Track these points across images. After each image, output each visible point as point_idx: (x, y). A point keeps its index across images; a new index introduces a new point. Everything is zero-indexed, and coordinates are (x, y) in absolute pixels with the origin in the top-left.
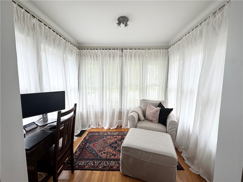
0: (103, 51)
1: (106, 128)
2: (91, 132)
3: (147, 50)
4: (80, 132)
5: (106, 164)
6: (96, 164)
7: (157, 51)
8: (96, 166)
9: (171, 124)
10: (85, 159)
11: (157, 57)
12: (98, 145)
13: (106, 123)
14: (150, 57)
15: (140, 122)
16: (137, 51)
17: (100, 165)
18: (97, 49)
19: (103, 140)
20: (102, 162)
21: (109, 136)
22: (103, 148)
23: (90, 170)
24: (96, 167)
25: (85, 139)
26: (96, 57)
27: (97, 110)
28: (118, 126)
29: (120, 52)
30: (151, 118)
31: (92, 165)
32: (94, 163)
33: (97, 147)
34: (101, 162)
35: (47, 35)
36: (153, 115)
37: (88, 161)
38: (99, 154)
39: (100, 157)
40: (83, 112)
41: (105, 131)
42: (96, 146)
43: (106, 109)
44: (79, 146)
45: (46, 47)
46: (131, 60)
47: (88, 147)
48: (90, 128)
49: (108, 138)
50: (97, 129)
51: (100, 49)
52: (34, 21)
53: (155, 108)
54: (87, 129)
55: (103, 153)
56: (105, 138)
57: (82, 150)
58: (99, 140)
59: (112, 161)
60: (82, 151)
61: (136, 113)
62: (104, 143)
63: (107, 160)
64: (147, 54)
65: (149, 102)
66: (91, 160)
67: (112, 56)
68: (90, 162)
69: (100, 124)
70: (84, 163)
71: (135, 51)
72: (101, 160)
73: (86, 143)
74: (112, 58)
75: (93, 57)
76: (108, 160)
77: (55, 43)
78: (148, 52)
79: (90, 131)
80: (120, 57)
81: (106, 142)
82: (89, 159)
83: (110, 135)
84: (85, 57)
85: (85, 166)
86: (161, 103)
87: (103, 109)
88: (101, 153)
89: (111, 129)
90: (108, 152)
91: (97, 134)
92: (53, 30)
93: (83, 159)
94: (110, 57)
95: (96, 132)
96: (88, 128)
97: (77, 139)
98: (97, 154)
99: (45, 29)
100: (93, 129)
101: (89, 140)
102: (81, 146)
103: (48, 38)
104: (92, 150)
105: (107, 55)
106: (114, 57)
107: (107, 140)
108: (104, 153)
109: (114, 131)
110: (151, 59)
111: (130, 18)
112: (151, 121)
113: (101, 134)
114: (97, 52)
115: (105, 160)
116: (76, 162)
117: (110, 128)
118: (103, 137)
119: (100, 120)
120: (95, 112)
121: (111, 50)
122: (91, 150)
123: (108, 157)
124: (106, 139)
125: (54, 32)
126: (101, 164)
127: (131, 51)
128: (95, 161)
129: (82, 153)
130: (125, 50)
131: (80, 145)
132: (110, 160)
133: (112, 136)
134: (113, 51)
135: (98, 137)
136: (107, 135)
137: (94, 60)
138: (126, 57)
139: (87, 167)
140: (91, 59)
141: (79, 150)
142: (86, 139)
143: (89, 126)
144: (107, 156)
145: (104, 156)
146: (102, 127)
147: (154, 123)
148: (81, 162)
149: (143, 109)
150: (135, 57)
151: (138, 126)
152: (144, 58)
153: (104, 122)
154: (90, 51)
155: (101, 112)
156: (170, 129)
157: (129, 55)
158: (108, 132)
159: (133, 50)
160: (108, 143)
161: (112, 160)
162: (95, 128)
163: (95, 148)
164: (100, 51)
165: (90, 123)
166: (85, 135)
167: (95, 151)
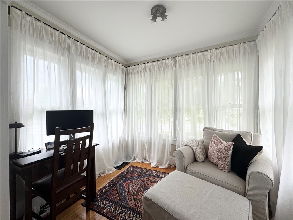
0: (150, 64)
1: (153, 165)
2: (133, 167)
3: (213, 51)
4: (121, 164)
5: (129, 216)
6: (116, 211)
7: (233, 48)
8: (115, 214)
9: (252, 178)
10: (108, 199)
11: (234, 58)
12: (133, 185)
13: (154, 158)
14: (220, 60)
15: (196, 164)
16: (196, 56)
17: (121, 215)
18: (145, 63)
19: (142, 180)
20: (126, 212)
21: (152, 177)
22: (136, 191)
23: (107, 218)
24: (114, 216)
25: (122, 173)
26: (144, 73)
27: (144, 139)
28: (172, 166)
29: (172, 62)
30: (215, 160)
31: (112, 211)
32: (115, 209)
33: (130, 188)
34: (124, 211)
35: (84, 53)
36: (219, 155)
37: (110, 204)
38: (128, 198)
39: (127, 203)
40: (128, 139)
41: (150, 169)
42: (130, 186)
43: (154, 139)
44: (111, 181)
45: (82, 65)
46: (188, 70)
47: (120, 185)
48: (135, 161)
49: (149, 178)
50: (143, 163)
51: (148, 63)
52: (69, 41)
53: (224, 143)
54: (131, 161)
55: (132, 199)
56: (145, 179)
57: (113, 186)
58: (136, 179)
59: (138, 216)
60: (111, 187)
61: (191, 148)
62: (141, 185)
63: (132, 211)
64: (213, 58)
65: (216, 132)
66: (114, 204)
67: (161, 69)
68: (112, 206)
69: (148, 159)
70: (105, 204)
71: (194, 55)
72: (125, 208)
73: (120, 179)
74: (162, 71)
75: (140, 73)
76: (134, 212)
77: (94, 62)
78: (216, 53)
79: (133, 165)
80: (172, 68)
81: (145, 184)
82: (113, 201)
83: (154, 176)
84: (132, 75)
85: (103, 208)
86: (239, 135)
87: (151, 138)
88: (131, 199)
89: (160, 167)
90: (140, 199)
91: (138, 170)
92: (91, 48)
93: (106, 198)
94: (159, 70)
95: (139, 168)
96: (133, 160)
97: (115, 171)
98: (125, 197)
99: (82, 48)
100: (138, 163)
101: (126, 176)
102: (114, 182)
103: (85, 57)
104: (123, 190)
105: (156, 68)
106: (164, 70)
107: (147, 181)
108: (134, 199)
109: (162, 171)
110: (223, 63)
111: (166, 6)
112: (217, 166)
113: (144, 172)
114: (144, 67)
115: (130, 210)
116: (98, 200)
117: (158, 166)
118: (144, 177)
119: (147, 153)
120: (142, 141)
121: (160, 62)
122: (121, 190)
123: (136, 208)
124: (147, 179)
125: (92, 50)
126: (123, 214)
127: (187, 57)
128: (118, 207)
129: (110, 190)
130: (179, 58)
131: (114, 179)
132: (136, 213)
133: (155, 178)
134: (163, 61)
135: (138, 175)
136: (150, 174)
137: (142, 77)
138: (180, 66)
139: (105, 211)
140: (138, 77)
141: (109, 185)
142: (124, 174)
143: (135, 159)
144: (136, 204)
145: (132, 203)
146: (149, 163)
147: (222, 169)
148: (103, 202)
149: (205, 143)
150: (194, 64)
151: (189, 169)
152: (209, 64)
153: (152, 157)
154: (137, 66)
155: (148, 142)
156: (252, 189)
157: (185, 63)
158: (154, 171)
159: (191, 55)
160: (146, 186)
161: (139, 214)
162: (140, 162)
163: (127, 188)
164: (147, 64)
165: (135, 155)
166: (125, 169)
167: (125, 192)
